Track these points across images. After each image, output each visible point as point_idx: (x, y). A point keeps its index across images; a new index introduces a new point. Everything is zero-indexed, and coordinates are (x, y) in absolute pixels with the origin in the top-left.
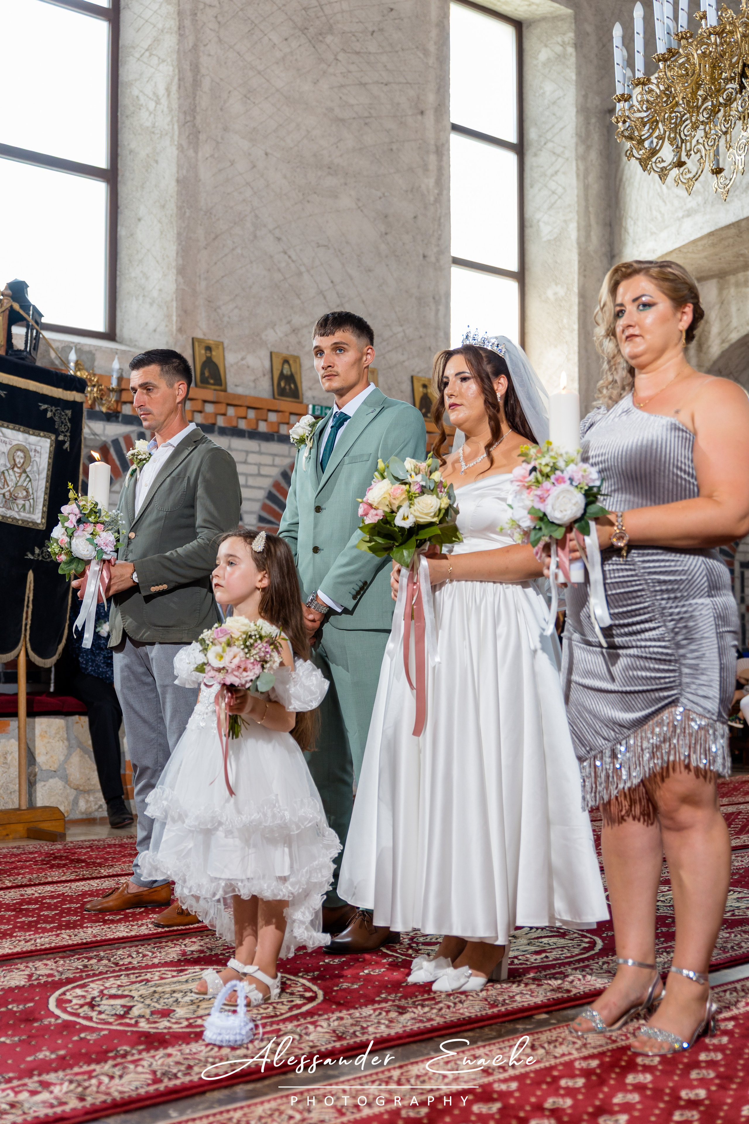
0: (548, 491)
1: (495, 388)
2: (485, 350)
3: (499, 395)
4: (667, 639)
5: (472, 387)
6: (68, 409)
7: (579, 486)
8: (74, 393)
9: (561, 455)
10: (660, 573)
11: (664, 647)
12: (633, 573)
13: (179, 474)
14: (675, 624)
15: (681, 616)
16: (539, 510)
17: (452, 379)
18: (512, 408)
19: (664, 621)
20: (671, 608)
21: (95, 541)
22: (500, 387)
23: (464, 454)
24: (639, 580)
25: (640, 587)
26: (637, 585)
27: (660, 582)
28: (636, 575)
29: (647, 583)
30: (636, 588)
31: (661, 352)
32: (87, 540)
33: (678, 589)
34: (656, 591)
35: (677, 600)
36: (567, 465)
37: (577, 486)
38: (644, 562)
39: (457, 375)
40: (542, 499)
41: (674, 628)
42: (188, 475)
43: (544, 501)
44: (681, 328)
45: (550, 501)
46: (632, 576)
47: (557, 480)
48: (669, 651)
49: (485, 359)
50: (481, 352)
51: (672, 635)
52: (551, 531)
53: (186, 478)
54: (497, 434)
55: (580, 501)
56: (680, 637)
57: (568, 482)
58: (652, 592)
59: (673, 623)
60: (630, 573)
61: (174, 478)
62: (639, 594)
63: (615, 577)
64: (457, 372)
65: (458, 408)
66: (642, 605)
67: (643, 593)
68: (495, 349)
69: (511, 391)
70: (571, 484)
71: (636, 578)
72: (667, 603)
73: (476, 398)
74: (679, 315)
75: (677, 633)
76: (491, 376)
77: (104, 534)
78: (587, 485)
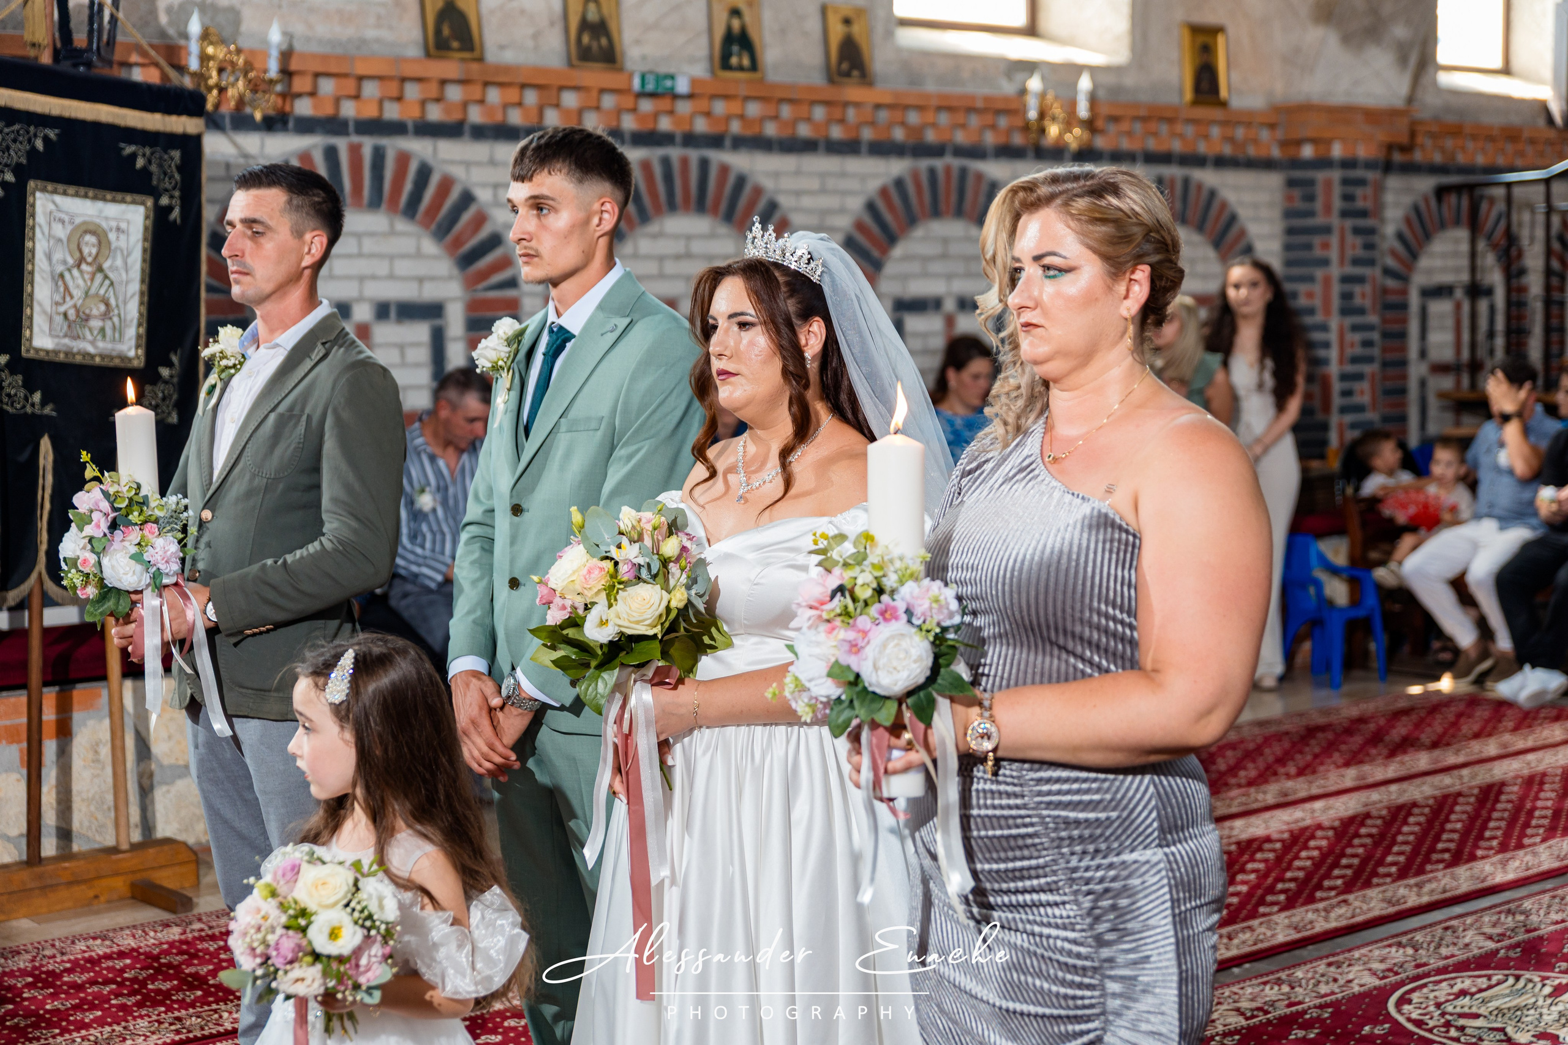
0: (865, 633)
1: (803, 342)
2: (785, 270)
3: (808, 354)
4: (1078, 927)
5: (759, 340)
6: (174, 148)
7: (925, 627)
8: (184, 119)
9: (891, 561)
10: (1066, 806)
11: (1075, 942)
12: (1019, 801)
13: (291, 409)
14: (1096, 901)
15: (1106, 885)
16: (848, 667)
17: (722, 323)
18: (835, 374)
19: (1076, 893)
20: (1087, 869)
21: (146, 557)
22: (812, 339)
23: (744, 456)
24: (1029, 816)
25: (1030, 830)
26: (1025, 826)
27: (1068, 823)
28: (1024, 807)
29: (1045, 825)
30: (1023, 831)
31: (1086, 356)
32: (132, 557)
33: (1101, 835)
34: (1062, 839)
35: (1100, 855)
36: (902, 582)
37: (920, 628)
38: (1039, 781)
39: (731, 316)
40: (855, 648)
41: (1093, 908)
42: (307, 411)
43: (859, 651)
44: (1125, 313)
45: (870, 652)
46: (1017, 807)
47: (883, 613)
48: (1083, 950)
49: (784, 289)
50: (777, 274)
51: (1088, 920)
52: (873, 712)
53: (304, 418)
54: (804, 428)
55: (924, 655)
56: (1102, 927)
57: (904, 617)
58: (1053, 840)
59: (1090, 897)
60: (1012, 802)
61: (281, 415)
62: (1029, 841)
63: (986, 807)
64: (731, 311)
65: (733, 379)
66: (1033, 862)
67: (1037, 841)
68: (803, 268)
69: (831, 347)
70: (909, 621)
71: (1023, 812)
72: (1080, 861)
73: (764, 362)
74: (1121, 288)
75: (1097, 919)
76: (795, 320)
77: (159, 542)
78: (938, 624)
